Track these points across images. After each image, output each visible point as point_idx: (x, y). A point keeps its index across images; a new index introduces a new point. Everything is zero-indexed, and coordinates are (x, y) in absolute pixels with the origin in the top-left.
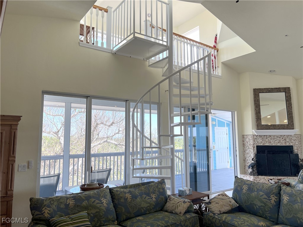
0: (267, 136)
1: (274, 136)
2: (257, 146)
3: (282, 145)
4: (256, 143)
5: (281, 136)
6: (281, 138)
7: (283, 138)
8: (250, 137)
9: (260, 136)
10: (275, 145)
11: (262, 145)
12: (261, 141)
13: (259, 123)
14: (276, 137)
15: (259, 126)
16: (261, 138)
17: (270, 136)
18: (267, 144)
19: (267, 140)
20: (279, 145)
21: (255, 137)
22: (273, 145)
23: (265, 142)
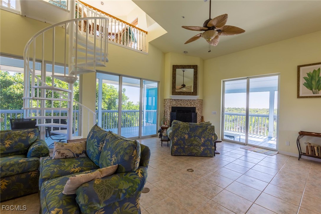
0: (179, 100)
1: (184, 100)
2: (172, 107)
3: (188, 107)
4: (172, 104)
5: (188, 100)
6: (188, 102)
7: (189, 102)
8: (168, 100)
9: (174, 100)
10: (184, 106)
11: (175, 106)
12: (175, 103)
13: (174, 90)
14: (185, 101)
15: (174, 92)
16: (175, 101)
17: (181, 100)
18: (179, 106)
19: (179, 103)
20: (186, 106)
21: (171, 100)
22: (183, 106)
23: (178, 104)
